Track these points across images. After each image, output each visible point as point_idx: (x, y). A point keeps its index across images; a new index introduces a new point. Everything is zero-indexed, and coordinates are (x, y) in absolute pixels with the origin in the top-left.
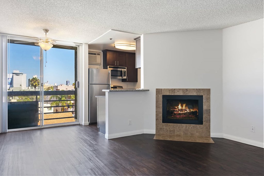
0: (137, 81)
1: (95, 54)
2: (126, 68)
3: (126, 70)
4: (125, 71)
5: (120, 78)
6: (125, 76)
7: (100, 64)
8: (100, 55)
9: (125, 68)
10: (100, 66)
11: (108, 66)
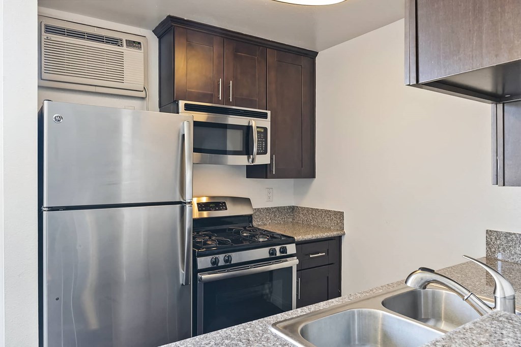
0: (312, 175)
1: (115, 42)
2: (269, 113)
3: (266, 123)
4: (265, 129)
5: (243, 160)
6: (265, 153)
7: (142, 94)
8: (140, 48)
9: (264, 116)
10: (145, 102)
11: (182, 103)
